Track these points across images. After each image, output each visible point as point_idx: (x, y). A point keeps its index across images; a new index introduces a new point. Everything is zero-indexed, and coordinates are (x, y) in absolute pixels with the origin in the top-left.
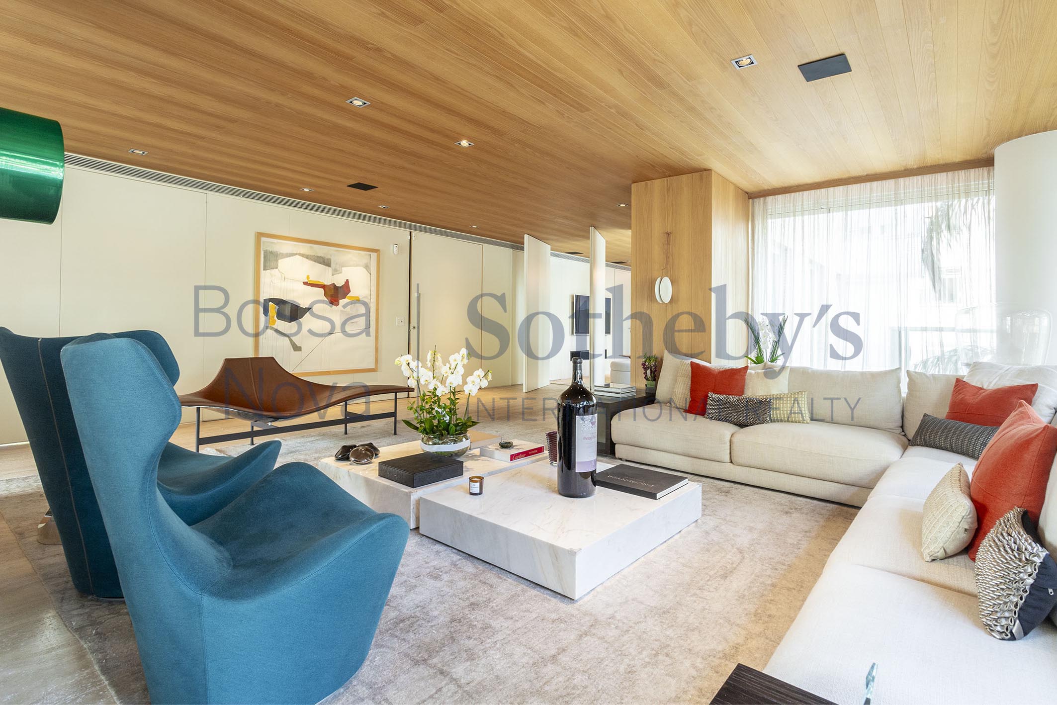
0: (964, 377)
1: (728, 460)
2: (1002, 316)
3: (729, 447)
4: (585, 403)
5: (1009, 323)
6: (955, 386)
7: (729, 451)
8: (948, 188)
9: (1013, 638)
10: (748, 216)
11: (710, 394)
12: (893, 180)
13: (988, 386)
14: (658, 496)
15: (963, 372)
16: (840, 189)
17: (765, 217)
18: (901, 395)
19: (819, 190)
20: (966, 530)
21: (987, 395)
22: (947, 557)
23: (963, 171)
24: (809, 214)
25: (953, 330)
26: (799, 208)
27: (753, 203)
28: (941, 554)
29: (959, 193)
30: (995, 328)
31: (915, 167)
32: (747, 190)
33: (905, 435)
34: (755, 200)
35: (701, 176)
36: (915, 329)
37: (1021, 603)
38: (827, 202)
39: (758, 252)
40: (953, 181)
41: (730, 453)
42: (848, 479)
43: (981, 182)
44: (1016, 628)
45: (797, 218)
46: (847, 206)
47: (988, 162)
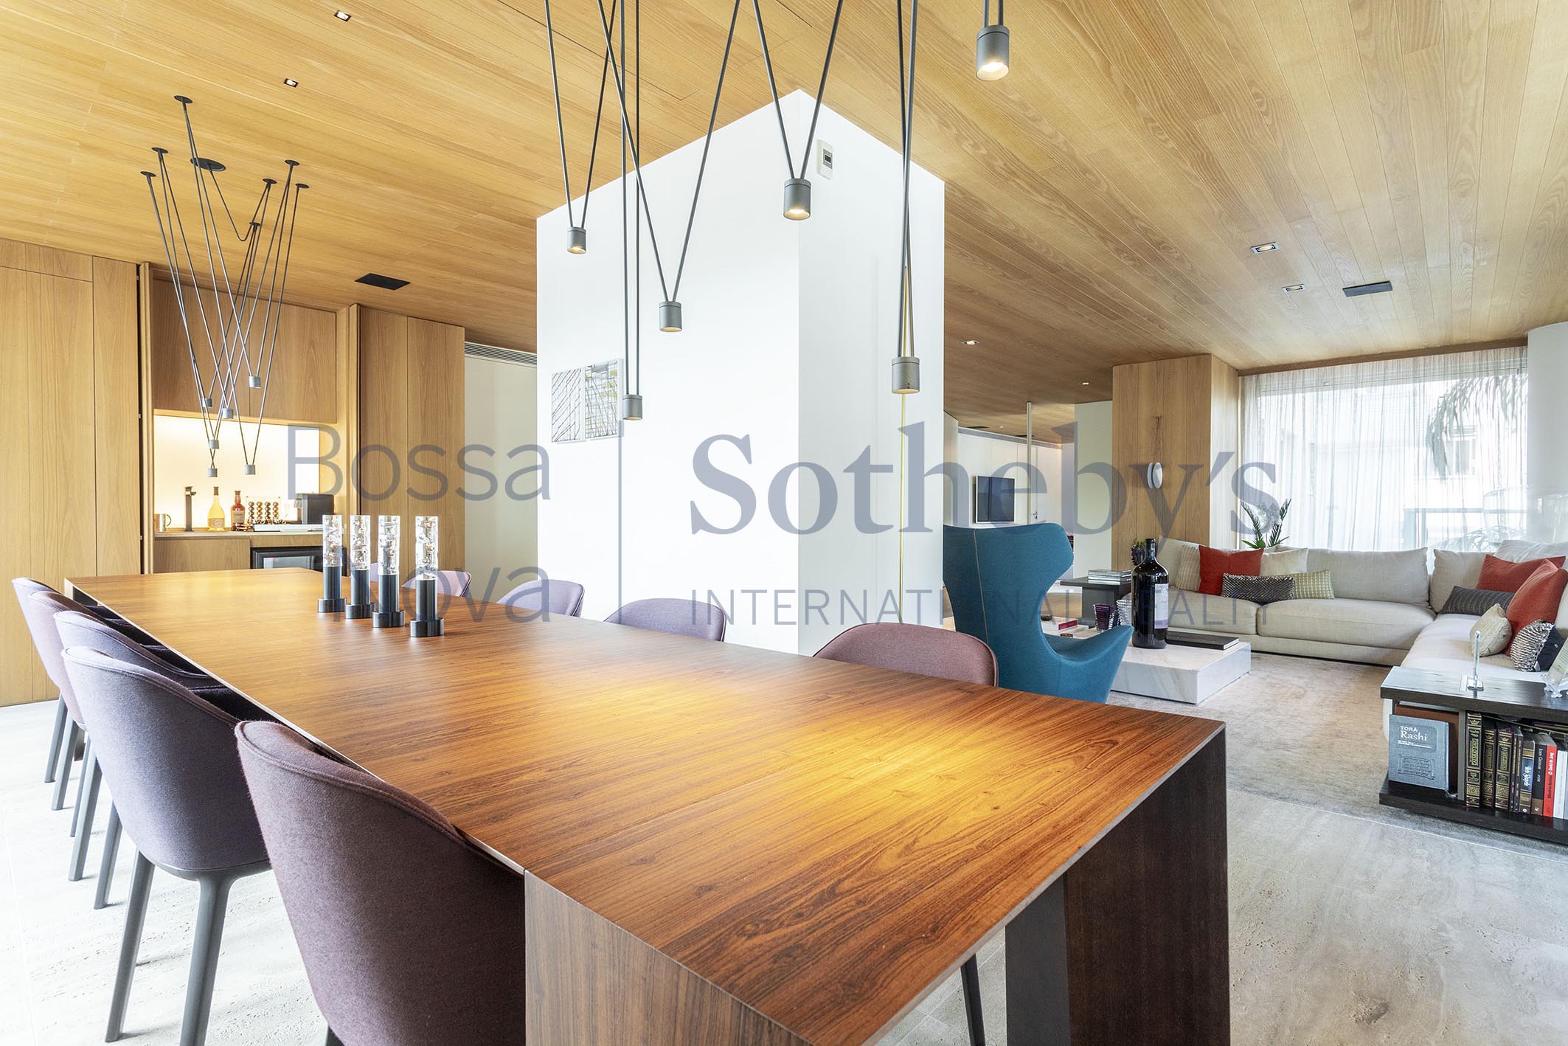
0: (1493, 553)
1: (1254, 632)
2: (1532, 498)
3: (1255, 621)
4: (1160, 574)
5: (1540, 503)
6: (1486, 561)
7: (1254, 624)
8: (1474, 365)
9: (1534, 670)
10: (1239, 393)
11: (1226, 575)
12: (1412, 359)
13: (1518, 560)
14: (1225, 647)
15: (1493, 550)
16: (1349, 368)
17: (1258, 392)
18: (1427, 573)
19: (1323, 368)
20: (1504, 636)
21: (1515, 568)
22: (1490, 655)
23: (1492, 350)
24: (1312, 391)
25: (1479, 511)
26: (1299, 384)
27: (1243, 380)
28: (1486, 652)
29: (1487, 371)
30: (1525, 508)
31: (1438, 346)
32: (1238, 368)
33: (1432, 609)
34: (1246, 377)
35: (1198, 360)
36: (1435, 511)
37: (1539, 653)
38: (1334, 379)
39: (1249, 431)
40: (1481, 359)
41: (1257, 626)
42: (1381, 642)
43: (1512, 360)
44: (1536, 665)
45: (1297, 395)
46: (1357, 383)
47: (1519, 342)
